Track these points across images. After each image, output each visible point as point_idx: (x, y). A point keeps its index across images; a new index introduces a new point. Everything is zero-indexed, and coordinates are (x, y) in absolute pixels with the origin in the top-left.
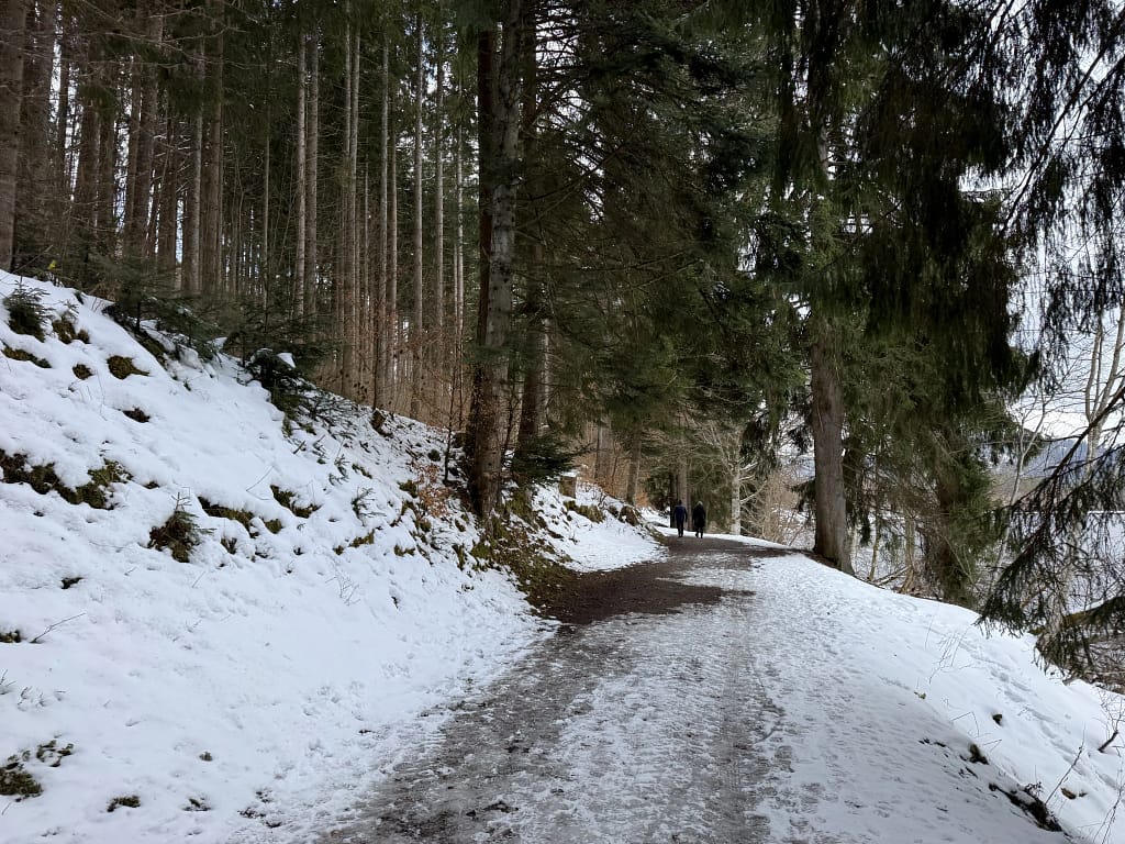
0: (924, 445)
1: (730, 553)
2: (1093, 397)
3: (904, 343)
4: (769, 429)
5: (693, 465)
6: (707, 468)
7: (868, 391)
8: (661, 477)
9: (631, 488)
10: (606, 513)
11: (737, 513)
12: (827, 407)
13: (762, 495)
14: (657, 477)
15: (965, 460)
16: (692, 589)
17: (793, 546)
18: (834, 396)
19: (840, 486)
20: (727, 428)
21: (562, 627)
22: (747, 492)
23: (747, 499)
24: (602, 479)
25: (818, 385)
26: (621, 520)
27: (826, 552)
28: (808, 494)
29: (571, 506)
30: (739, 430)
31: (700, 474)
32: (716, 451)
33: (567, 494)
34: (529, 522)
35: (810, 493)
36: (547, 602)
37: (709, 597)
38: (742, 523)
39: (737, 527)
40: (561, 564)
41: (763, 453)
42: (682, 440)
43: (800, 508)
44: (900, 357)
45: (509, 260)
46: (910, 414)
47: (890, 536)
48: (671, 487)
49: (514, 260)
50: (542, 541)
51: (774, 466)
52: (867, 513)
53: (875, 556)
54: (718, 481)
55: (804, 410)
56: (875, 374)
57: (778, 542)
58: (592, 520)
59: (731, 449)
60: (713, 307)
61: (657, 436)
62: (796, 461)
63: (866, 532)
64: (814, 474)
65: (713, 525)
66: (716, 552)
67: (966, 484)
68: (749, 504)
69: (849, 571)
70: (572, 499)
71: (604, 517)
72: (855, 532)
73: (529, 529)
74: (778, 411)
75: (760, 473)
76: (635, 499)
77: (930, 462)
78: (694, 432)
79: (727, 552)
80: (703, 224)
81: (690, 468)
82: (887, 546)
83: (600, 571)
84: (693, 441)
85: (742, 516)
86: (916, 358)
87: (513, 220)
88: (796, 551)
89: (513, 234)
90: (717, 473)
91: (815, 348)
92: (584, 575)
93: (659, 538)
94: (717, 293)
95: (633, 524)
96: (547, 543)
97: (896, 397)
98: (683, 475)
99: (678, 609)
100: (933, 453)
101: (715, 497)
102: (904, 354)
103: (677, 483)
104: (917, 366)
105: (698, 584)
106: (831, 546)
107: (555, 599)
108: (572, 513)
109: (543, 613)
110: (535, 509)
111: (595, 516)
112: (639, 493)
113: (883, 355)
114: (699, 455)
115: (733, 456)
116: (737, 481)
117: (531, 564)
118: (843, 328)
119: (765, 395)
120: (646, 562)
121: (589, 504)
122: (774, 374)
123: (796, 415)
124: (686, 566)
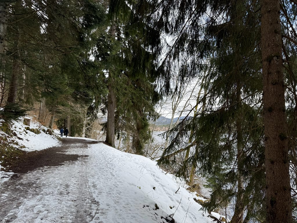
0: (135, 114)
1: (82, 143)
2: (174, 104)
3: (132, 88)
4: (95, 108)
5: (72, 117)
6: (76, 118)
7: (122, 99)
8: (61, 120)
9: (51, 123)
10: (41, 131)
11: (84, 131)
12: (112, 103)
13: (92, 126)
14: (60, 120)
15: (143, 119)
16: (68, 155)
17: (99, 140)
18: (114, 100)
19: (114, 124)
20: (83, 107)
21: (14, 176)
22: (87, 125)
23: (87, 127)
24: (41, 120)
25: (110, 97)
26: (47, 133)
27: (109, 142)
28: (105, 126)
29: (28, 129)
30: (86, 108)
31: (74, 120)
32: (79, 113)
33: (26, 125)
34: (9, 134)
35: (106, 126)
36: (10, 164)
37: (74, 158)
38: (85, 134)
39: (84, 135)
40: (20, 149)
41: (93, 114)
42: (69, 110)
43: (102, 130)
44: (130, 91)
45: (3, 35)
46: (132, 106)
47: (124, 137)
48: (65, 123)
49: (5, 35)
50: (13, 141)
51: (96, 118)
52: (119, 131)
53: (120, 142)
54: (79, 122)
55: (105, 103)
56: (124, 94)
57: (95, 139)
58: (36, 133)
59: (84, 113)
60: (82, 67)
61: (61, 108)
62: (102, 117)
63: (119, 136)
64: (107, 121)
65: (77, 135)
66: (77, 143)
67: (143, 125)
68: (88, 129)
69: (114, 147)
70: (28, 126)
71: (40, 132)
72: (116, 136)
73: (8, 137)
74: (98, 103)
75: (91, 120)
76: (52, 127)
77: (136, 119)
78: (73, 107)
79: (80, 143)
80: (80, 36)
81: (71, 118)
82: (124, 140)
83: (36, 151)
84: (72, 110)
85: (86, 132)
86: (134, 92)
87: (6, 20)
88: (100, 142)
89: (6, 26)
90: (79, 120)
91: (110, 86)
92: (29, 153)
93: (59, 139)
94: (83, 62)
95: (51, 135)
96: (15, 142)
97: (128, 101)
98: (69, 120)
99: (63, 163)
100: (137, 116)
101: (78, 127)
102: (131, 90)
103: (67, 123)
104: (134, 94)
105: (71, 154)
106: (110, 141)
107: (14, 163)
108: (28, 131)
109: (6, 169)
110: (12, 129)
111: (37, 132)
112: (54, 125)
113: (126, 90)
114: (74, 114)
115: (84, 115)
116: (85, 122)
117: (6, 150)
118: (117, 81)
119: (95, 98)
120: (54, 147)
121: (35, 128)
122: (99, 90)
123: (103, 104)
124: (67, 148)
